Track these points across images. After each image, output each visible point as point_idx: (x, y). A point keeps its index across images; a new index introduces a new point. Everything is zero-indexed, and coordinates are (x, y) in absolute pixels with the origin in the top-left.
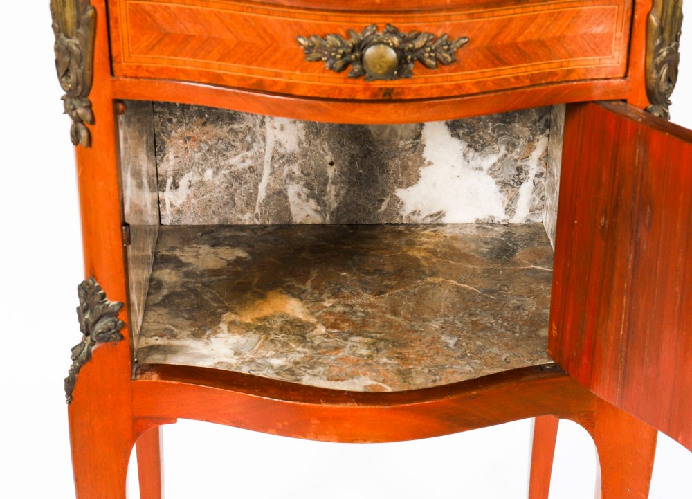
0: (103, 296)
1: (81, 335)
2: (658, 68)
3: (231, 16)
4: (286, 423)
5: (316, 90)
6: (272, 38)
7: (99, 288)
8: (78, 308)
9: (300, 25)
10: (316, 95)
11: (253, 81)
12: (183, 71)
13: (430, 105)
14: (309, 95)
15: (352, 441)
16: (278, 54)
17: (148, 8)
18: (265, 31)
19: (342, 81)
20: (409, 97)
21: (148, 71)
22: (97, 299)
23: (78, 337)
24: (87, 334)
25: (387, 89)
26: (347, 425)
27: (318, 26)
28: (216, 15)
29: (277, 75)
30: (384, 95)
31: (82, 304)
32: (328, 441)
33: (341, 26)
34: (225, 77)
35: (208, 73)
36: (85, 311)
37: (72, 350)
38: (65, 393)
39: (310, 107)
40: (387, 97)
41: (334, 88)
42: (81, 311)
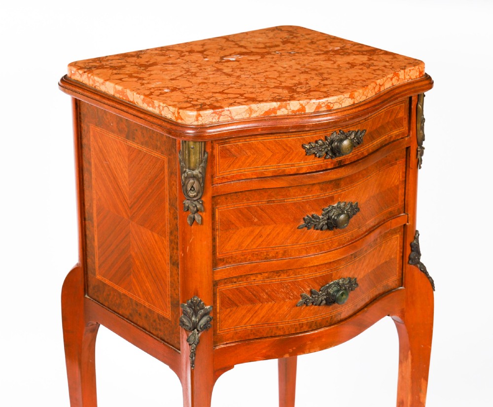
3: (270, 142)
4: (294, 348)
5: (311, 169)
6: (290, 148)
7: (201, 301)
9: (304, 139)
10: (311, 171)
11: (280, 171)
12: (243, 175)
13: (356, 165)
14: (308, 171)
15: (326, 348)
16: (294, 155)
17: (228, 147)
18: (287, 146)
19: (322, 161)
20: (347, 163)
21: (227, 179)
25: (340, 161)
26: (323, 340)
27: (312, 137)
28: (261, 143)
29: (293, 165)
30: (339, 164)
32: (315, 351)
33: (322, 136)
34: (265, 173)
35: (256, 173)
39: (309, 177)
40: (340, 165)
41: (318, 166)
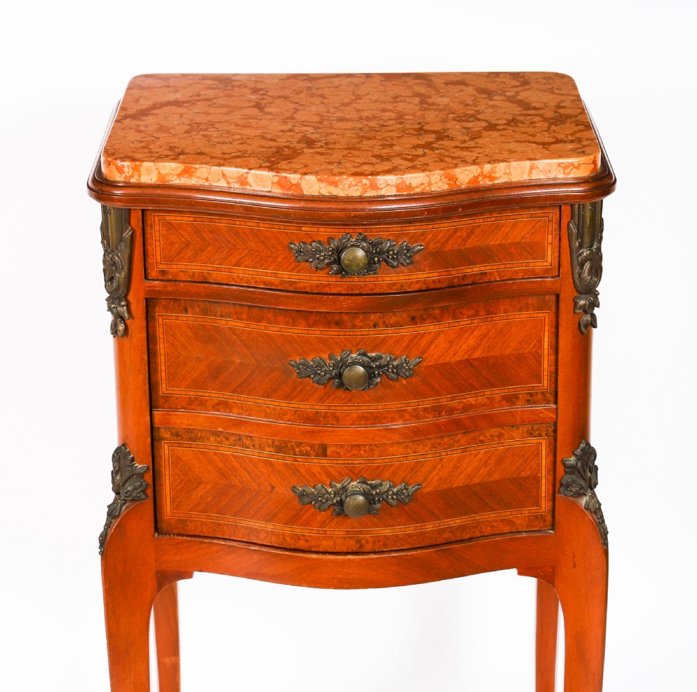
0: (133, 460)
1: (113, 495)
2: (582, 265)
8: (112, 472)
22: (128, 463)
23: (111, 496)
24: (117, 493)
31: (114, 467)
36: (117, 473)
37: (109, 507)
38: (99, 545)
42: (114, 474)
